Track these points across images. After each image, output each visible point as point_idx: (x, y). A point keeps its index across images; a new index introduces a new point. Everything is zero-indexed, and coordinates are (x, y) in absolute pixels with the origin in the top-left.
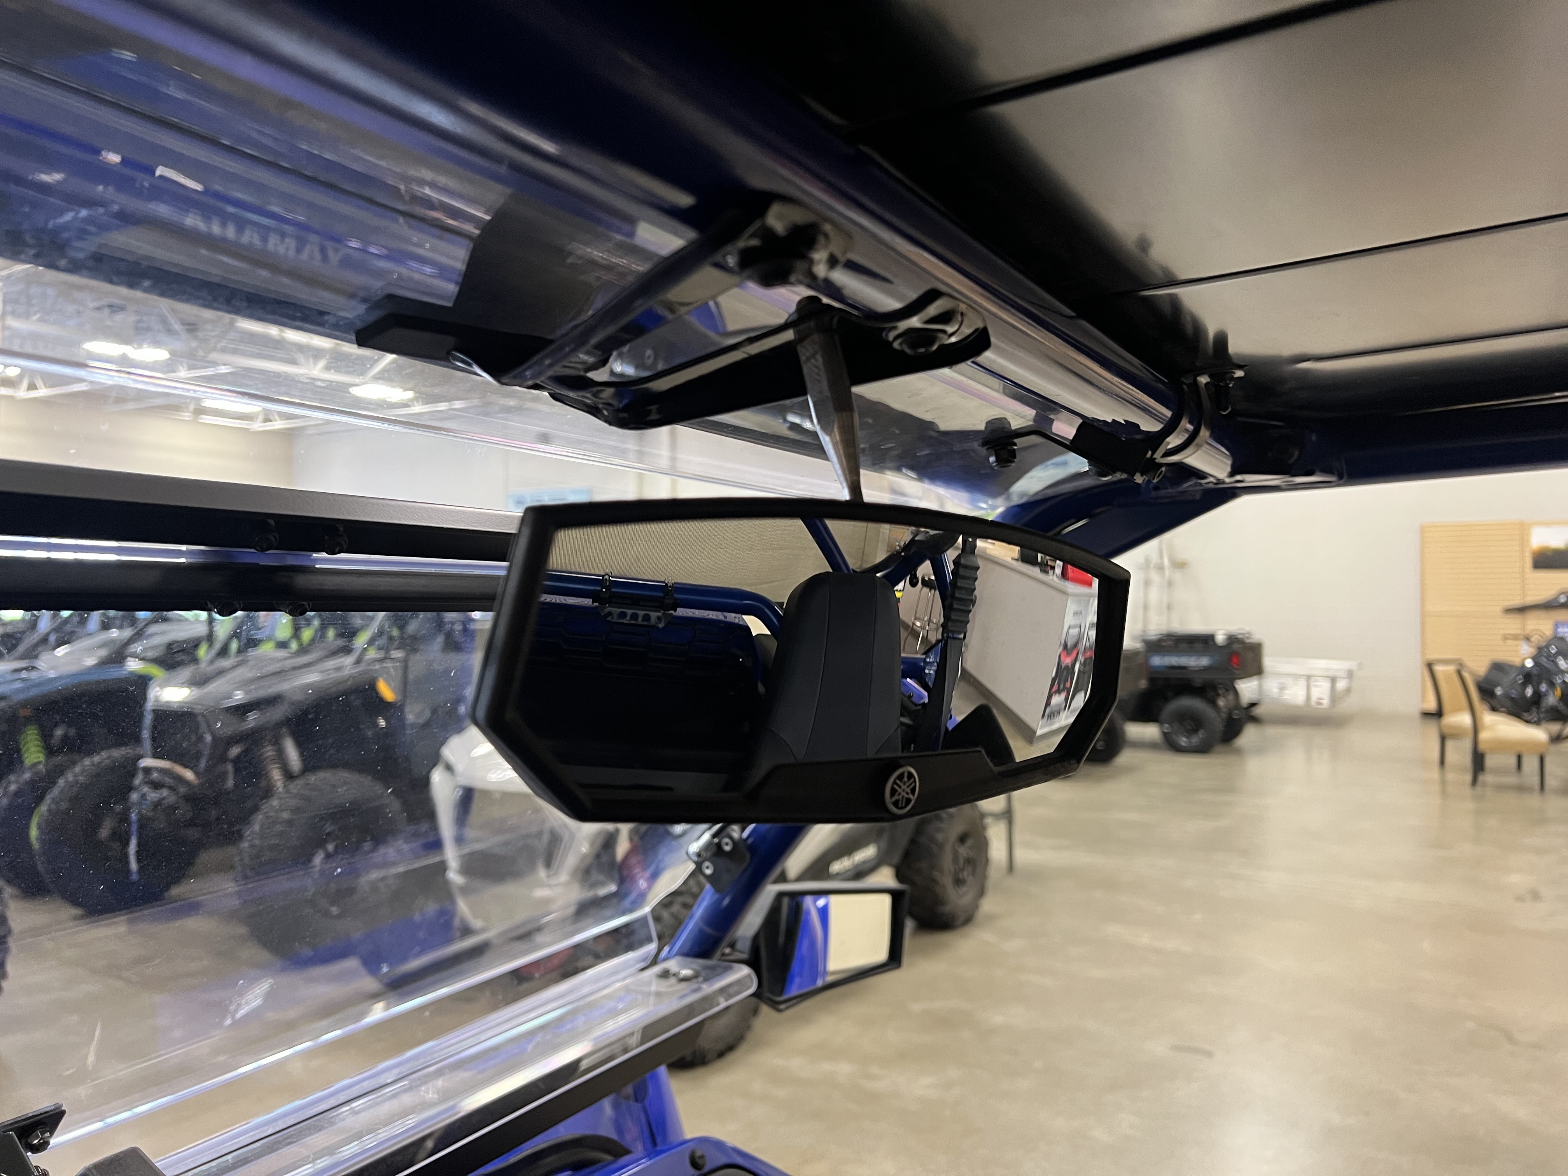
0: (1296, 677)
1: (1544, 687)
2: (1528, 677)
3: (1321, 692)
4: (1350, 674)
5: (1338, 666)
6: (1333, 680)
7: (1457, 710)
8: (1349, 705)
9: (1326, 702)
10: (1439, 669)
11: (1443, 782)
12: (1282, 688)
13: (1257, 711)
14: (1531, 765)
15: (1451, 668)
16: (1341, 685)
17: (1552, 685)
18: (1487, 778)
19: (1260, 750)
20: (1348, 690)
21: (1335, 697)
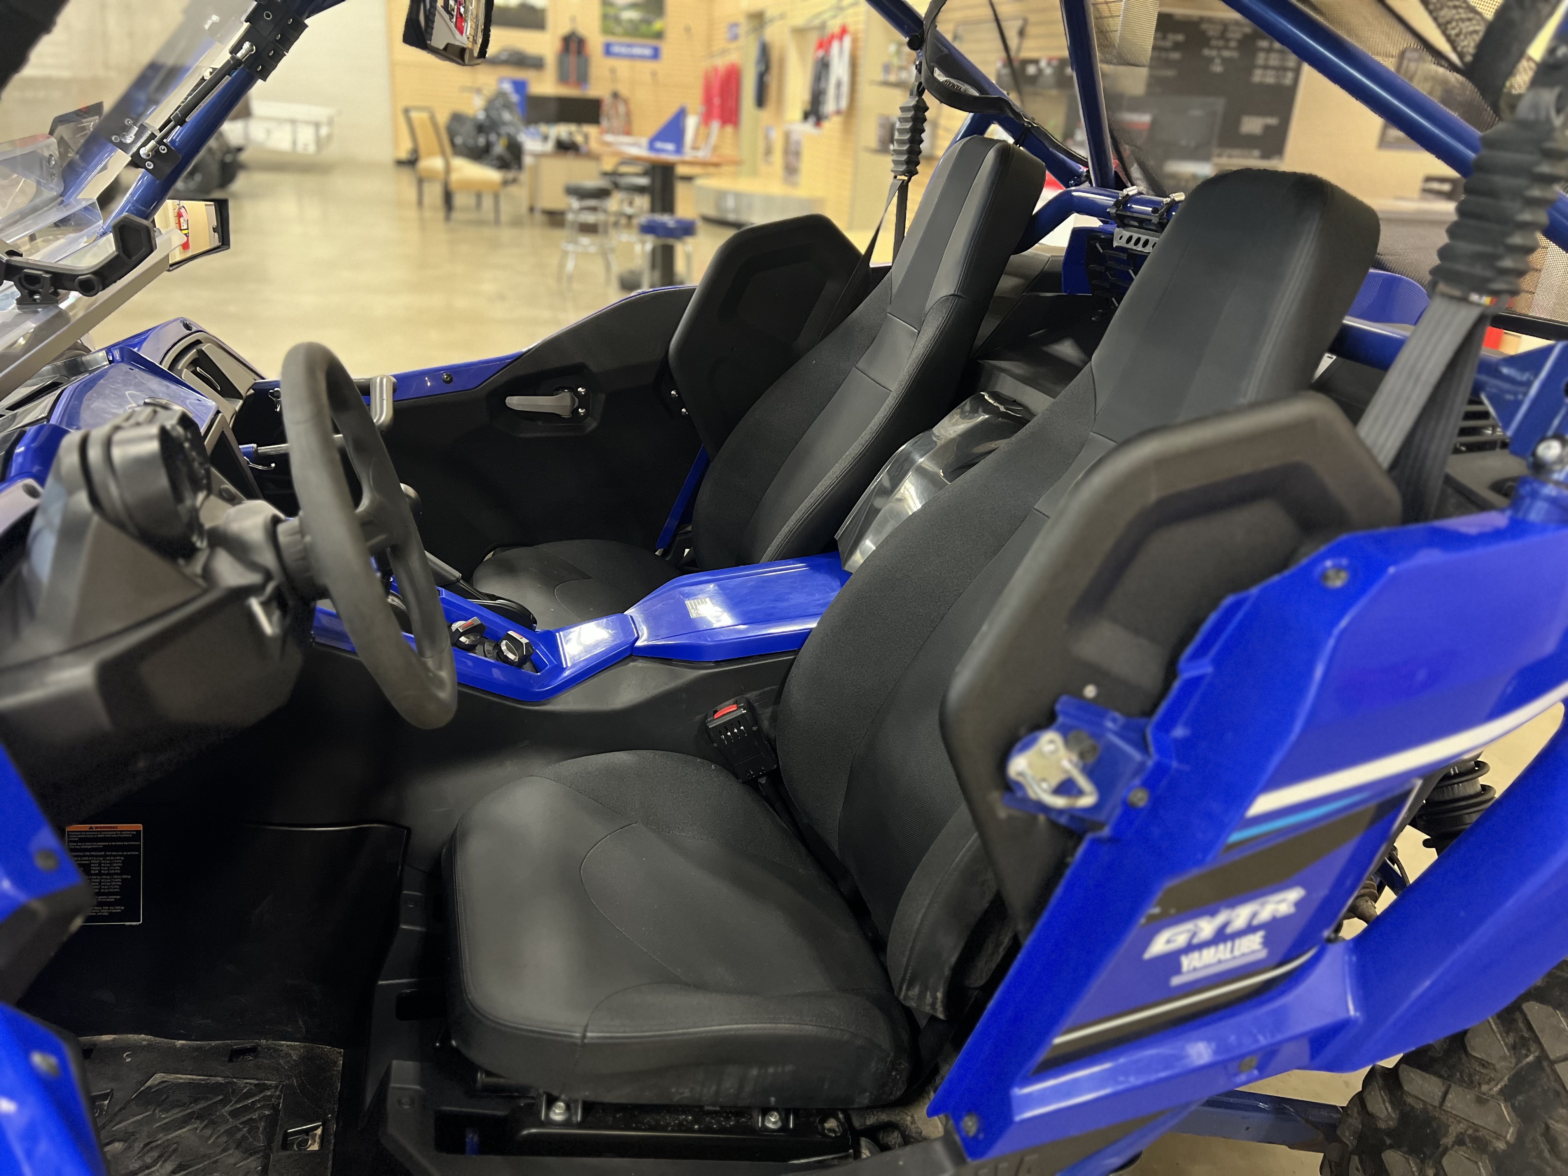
0: (280, 121)
1: (493, 137)
2: (481, 128)
3: (306, 138)
4: (330, 122)
5: (321, 113)
6: (317, 125)
7: (431, 154)
8: (332, 152)
9: (312, 148)
10: (414, 115)
11: (422, 220)
12: (269, 132)
13: (243, 157)
14: (488, 202)
15: (424, 116)
16: (324, 131)
17: (499, 135)
18: (455, 215)
19: (254, 195)
20: (329, 137)
21: (320, 143)
